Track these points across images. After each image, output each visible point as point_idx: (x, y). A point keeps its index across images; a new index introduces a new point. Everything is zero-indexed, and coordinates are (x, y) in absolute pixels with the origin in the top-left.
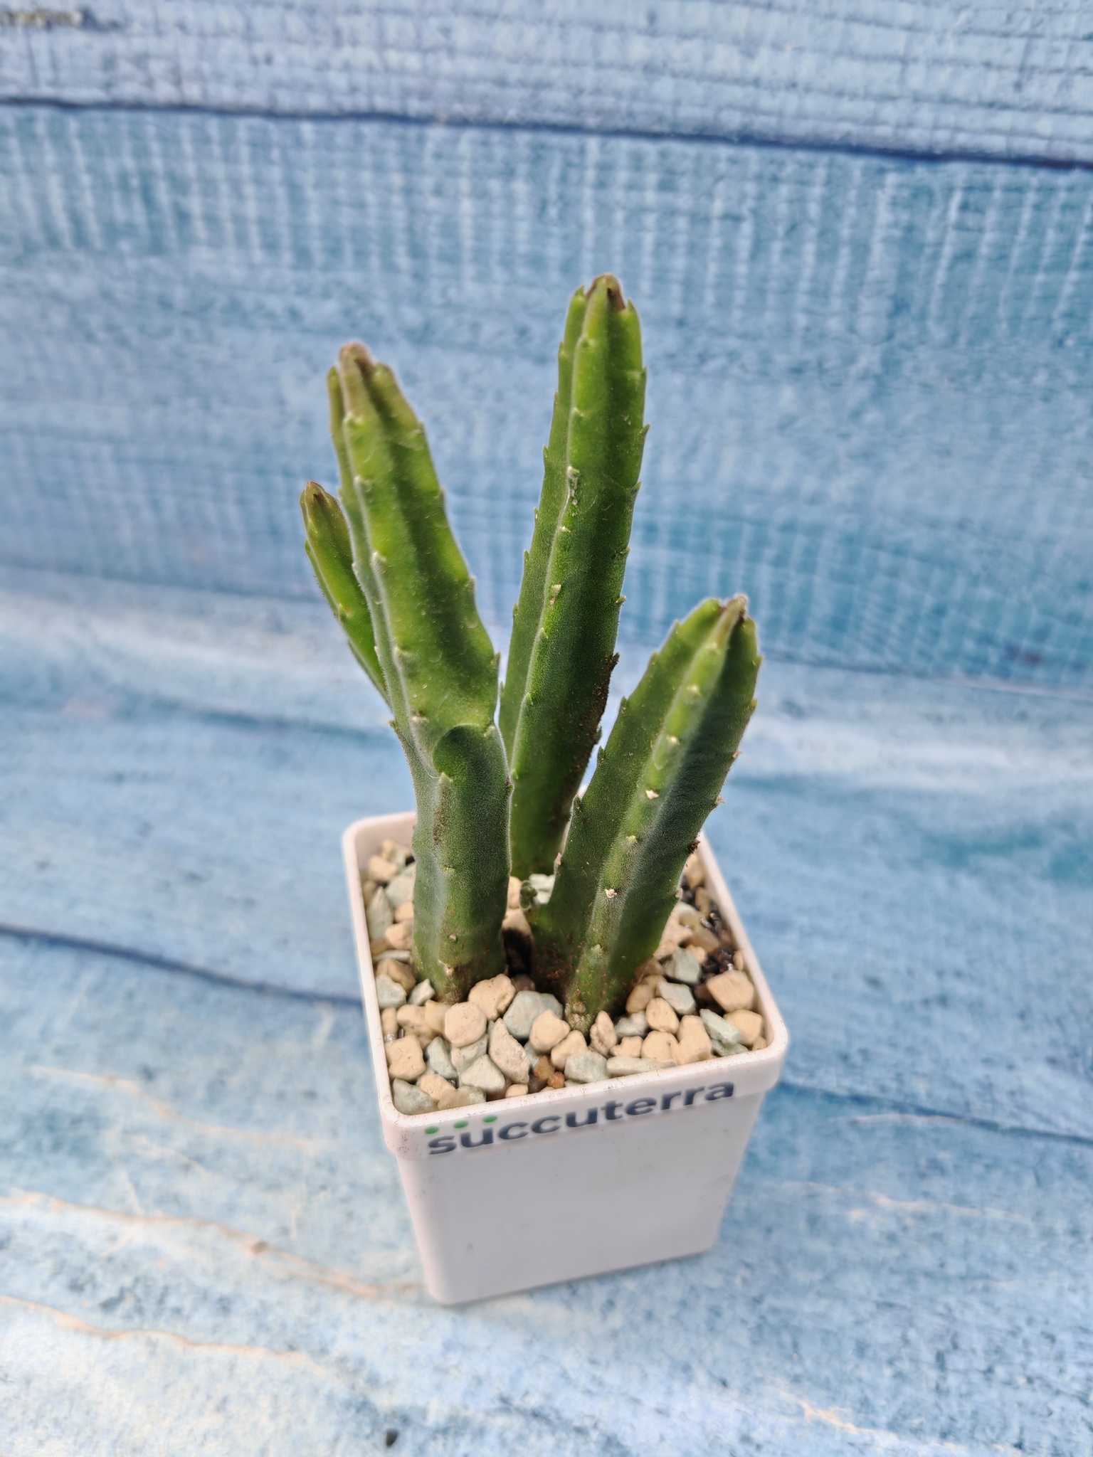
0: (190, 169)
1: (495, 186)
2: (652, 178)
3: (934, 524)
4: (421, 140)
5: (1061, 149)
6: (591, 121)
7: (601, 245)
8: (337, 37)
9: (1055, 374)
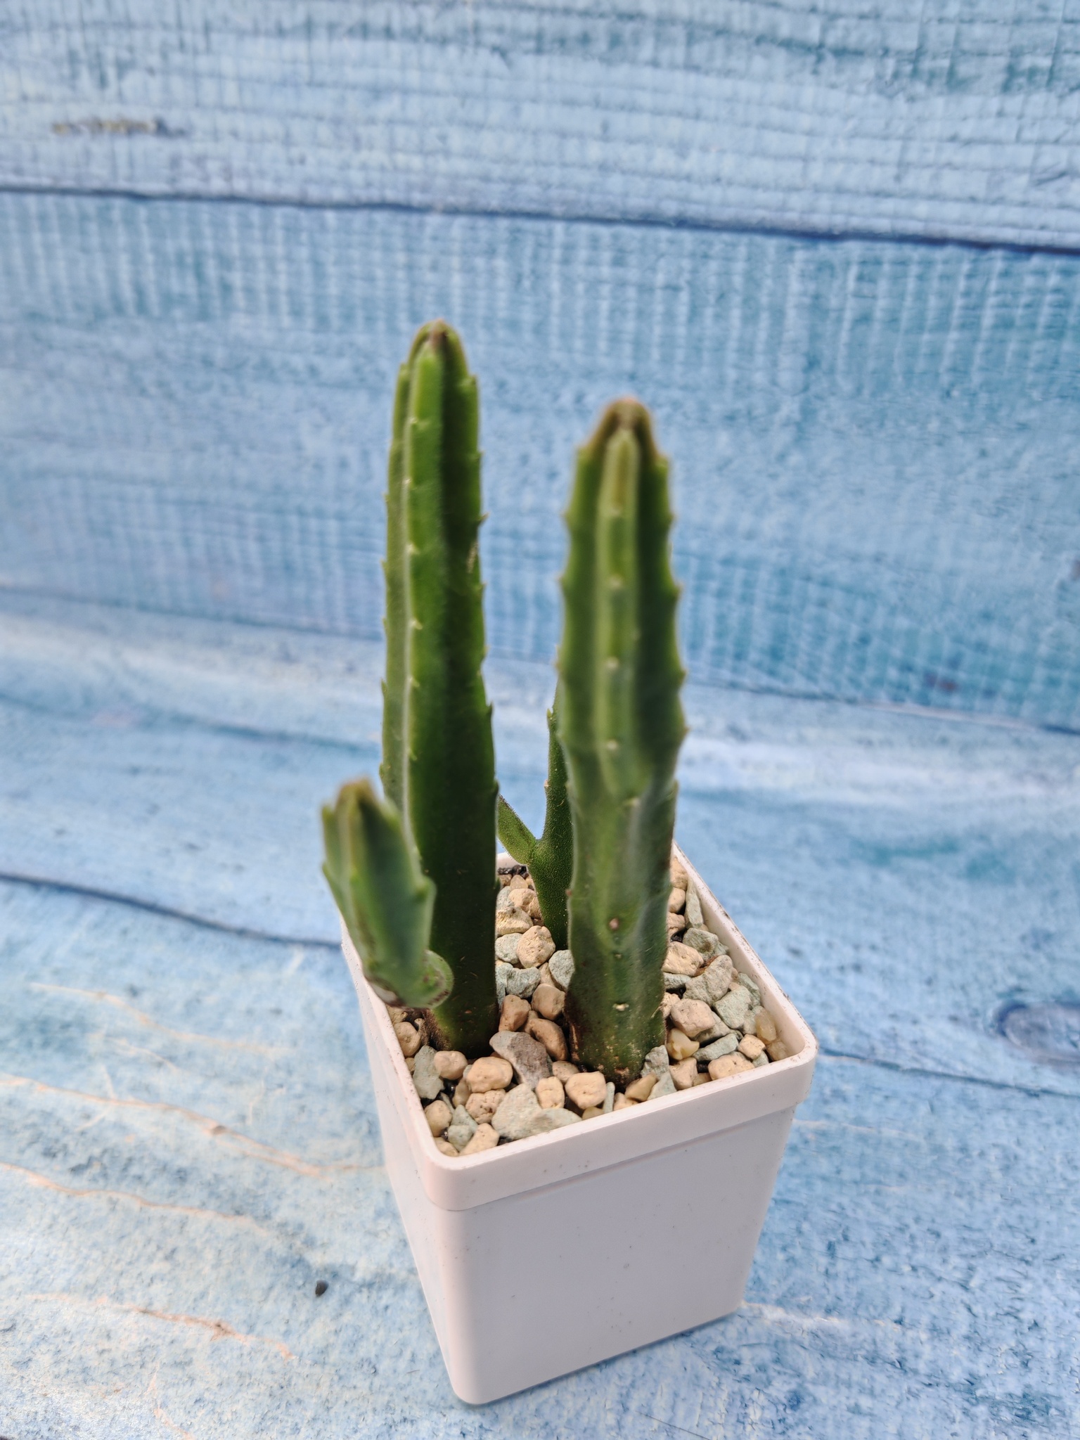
0: (235, 249)
1: (480, 262)
2: (607, 256)
3: (855, 558)
4: (421, 226)
5: (936, 229)
6: (558, 210)
7: (566, 311)
8: (357, 143)
9: (946, 422)
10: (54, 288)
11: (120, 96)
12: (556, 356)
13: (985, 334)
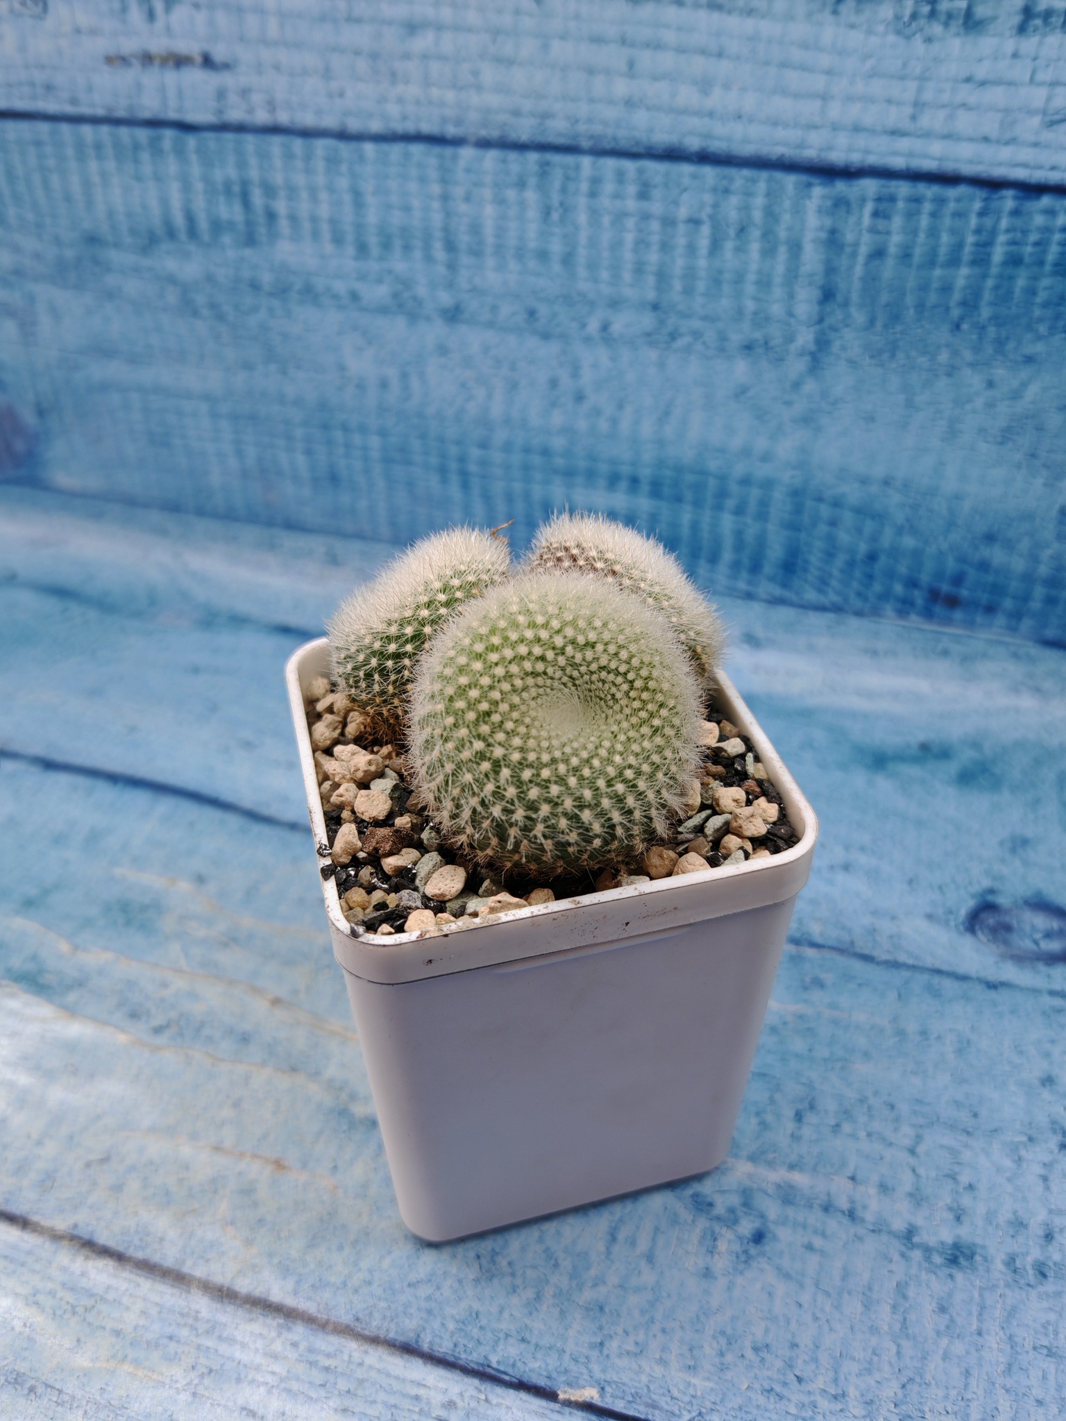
0: (278, 179)
1: (511, 194)
2: (632, 189)
3: (864, 481)
4: (455, 158)
5: (949, 167)
6: (585, 144)
7: (593, 243)
8: (393, 76)
9: (955, 353)
10: (111, 214)
11: (168, 30)
12: (584, 286)
13: (994, 270)
